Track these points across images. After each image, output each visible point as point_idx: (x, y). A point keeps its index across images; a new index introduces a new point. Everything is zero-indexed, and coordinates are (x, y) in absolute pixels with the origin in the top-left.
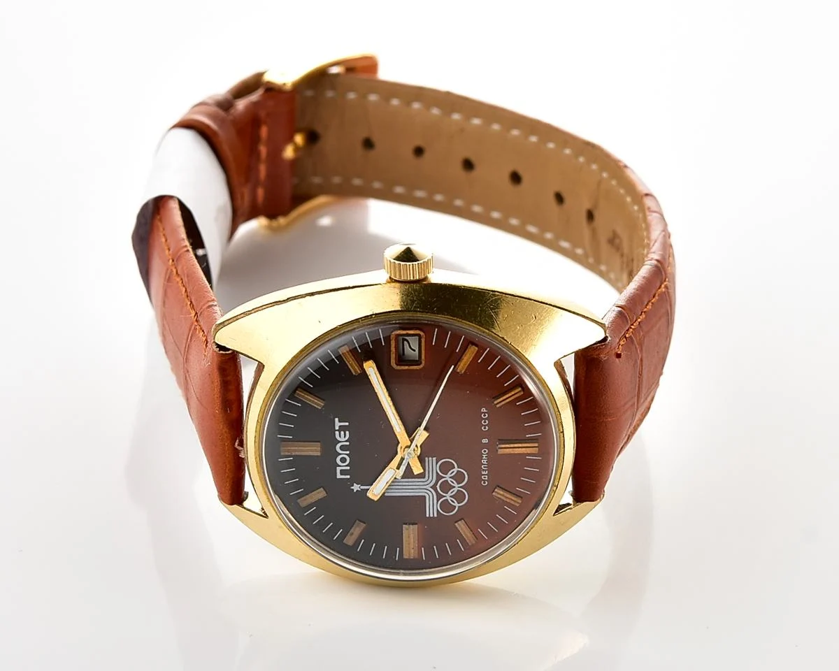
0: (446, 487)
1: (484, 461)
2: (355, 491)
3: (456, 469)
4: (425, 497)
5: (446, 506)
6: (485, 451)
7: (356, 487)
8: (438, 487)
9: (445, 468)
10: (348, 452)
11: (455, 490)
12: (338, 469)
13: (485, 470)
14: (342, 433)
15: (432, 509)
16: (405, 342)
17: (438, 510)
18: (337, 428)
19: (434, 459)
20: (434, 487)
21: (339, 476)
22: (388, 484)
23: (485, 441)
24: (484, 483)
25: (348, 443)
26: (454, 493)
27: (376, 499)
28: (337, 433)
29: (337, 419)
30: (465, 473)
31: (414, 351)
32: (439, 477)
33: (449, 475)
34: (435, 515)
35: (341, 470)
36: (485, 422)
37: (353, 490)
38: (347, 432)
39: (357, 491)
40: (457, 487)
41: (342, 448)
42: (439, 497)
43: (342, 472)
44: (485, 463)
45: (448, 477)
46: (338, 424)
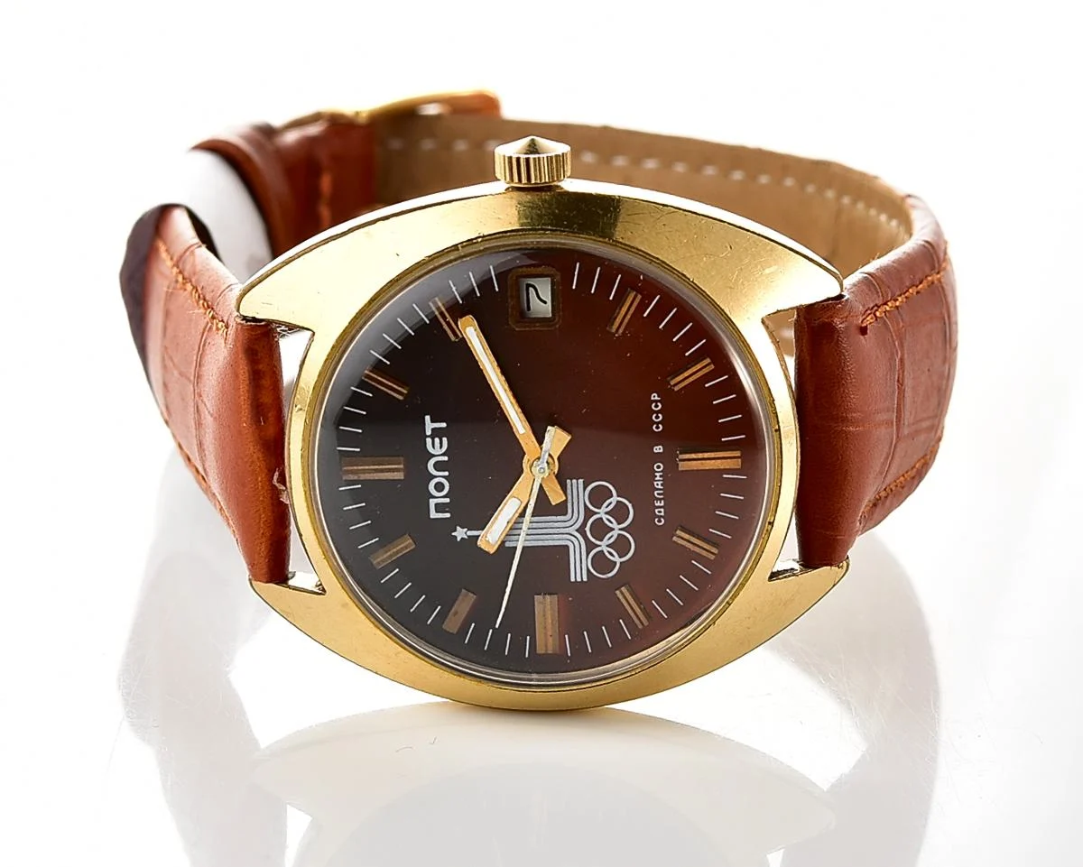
0: (600, 529)
1: (658, 484)
2: (459, 539)
3: (615, 499)
4: (567, 547)
5: (601, 562)
6: (659, 467)
7: (460, 533)
8: (587, 529)
9: (598, 497)
10: (446, 473)
11: (615, 534)
12: (432, 502)
13: (660, 499)
14: (437, 440)
15: (579, 568)
16: (531, 289)
17: (588, 570)
18: (429, 432)
19: (581, 481)
20: (581, 530)
21: (433, 515)
22: (510, 525)
23: (658, 449)
24: (660, 521)
25: (446, 458)
26: (612, 540)
27: (492, 552)
28: (429, 441)
29: (428, 418)
30: (630, 506)
31: (545, 302)
32: (588, 513)
33: (604, 509)
34: (585, 579)
35: (436, 505)
36: (657, 417)
37: (456, 537)
38: (445, 439)
39: (462, 538)
40: (617, 529)
41: (438, 466)
42: (590, 546)
43: (439, 508)
44: (660, 487)
45: (602, 513)
46: (430, 426)
